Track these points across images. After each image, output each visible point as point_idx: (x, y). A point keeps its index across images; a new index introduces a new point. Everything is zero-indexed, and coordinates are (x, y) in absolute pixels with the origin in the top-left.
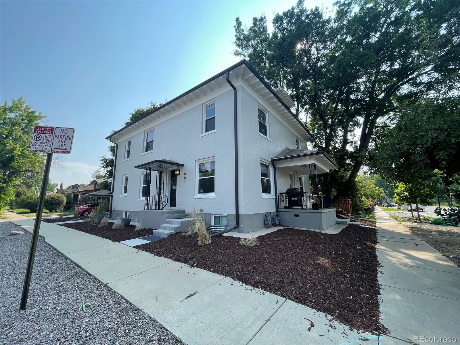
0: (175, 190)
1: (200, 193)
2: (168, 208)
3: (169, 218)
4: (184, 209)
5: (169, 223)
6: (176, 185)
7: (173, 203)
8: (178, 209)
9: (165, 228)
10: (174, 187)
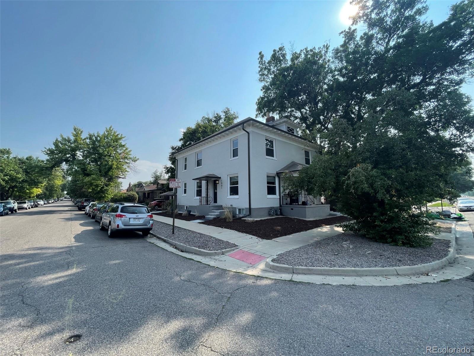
0: (217, 192)
1: (230, 195)
2: (212, 204)
3: (213, 209)
4: (222, 204)
5: (213, 212)
6: (217, 190)
7: (215, 201)
8: (219, 205)
9: (211, 215)
10: (216, 191)
